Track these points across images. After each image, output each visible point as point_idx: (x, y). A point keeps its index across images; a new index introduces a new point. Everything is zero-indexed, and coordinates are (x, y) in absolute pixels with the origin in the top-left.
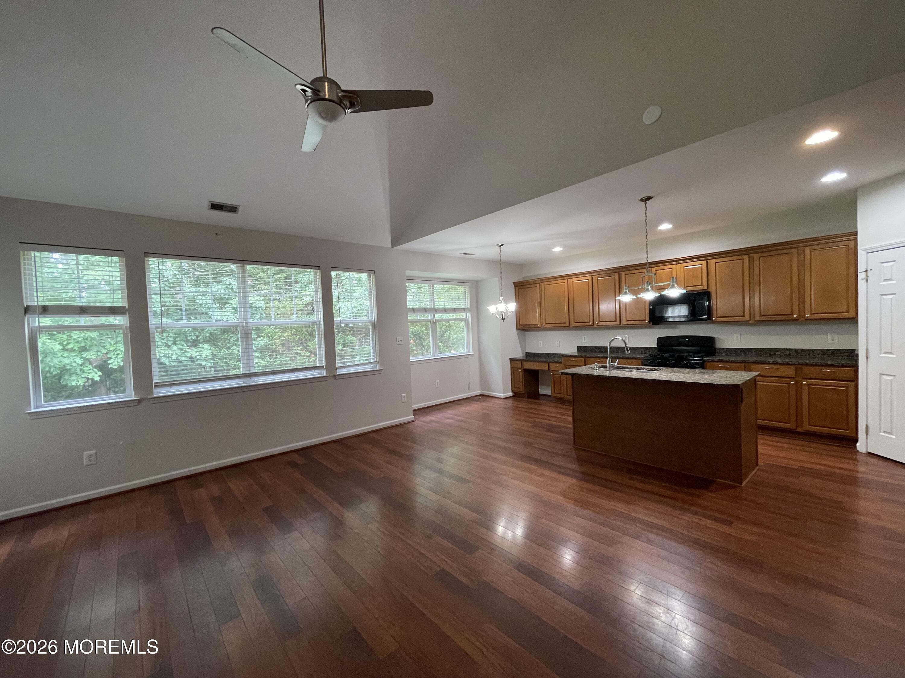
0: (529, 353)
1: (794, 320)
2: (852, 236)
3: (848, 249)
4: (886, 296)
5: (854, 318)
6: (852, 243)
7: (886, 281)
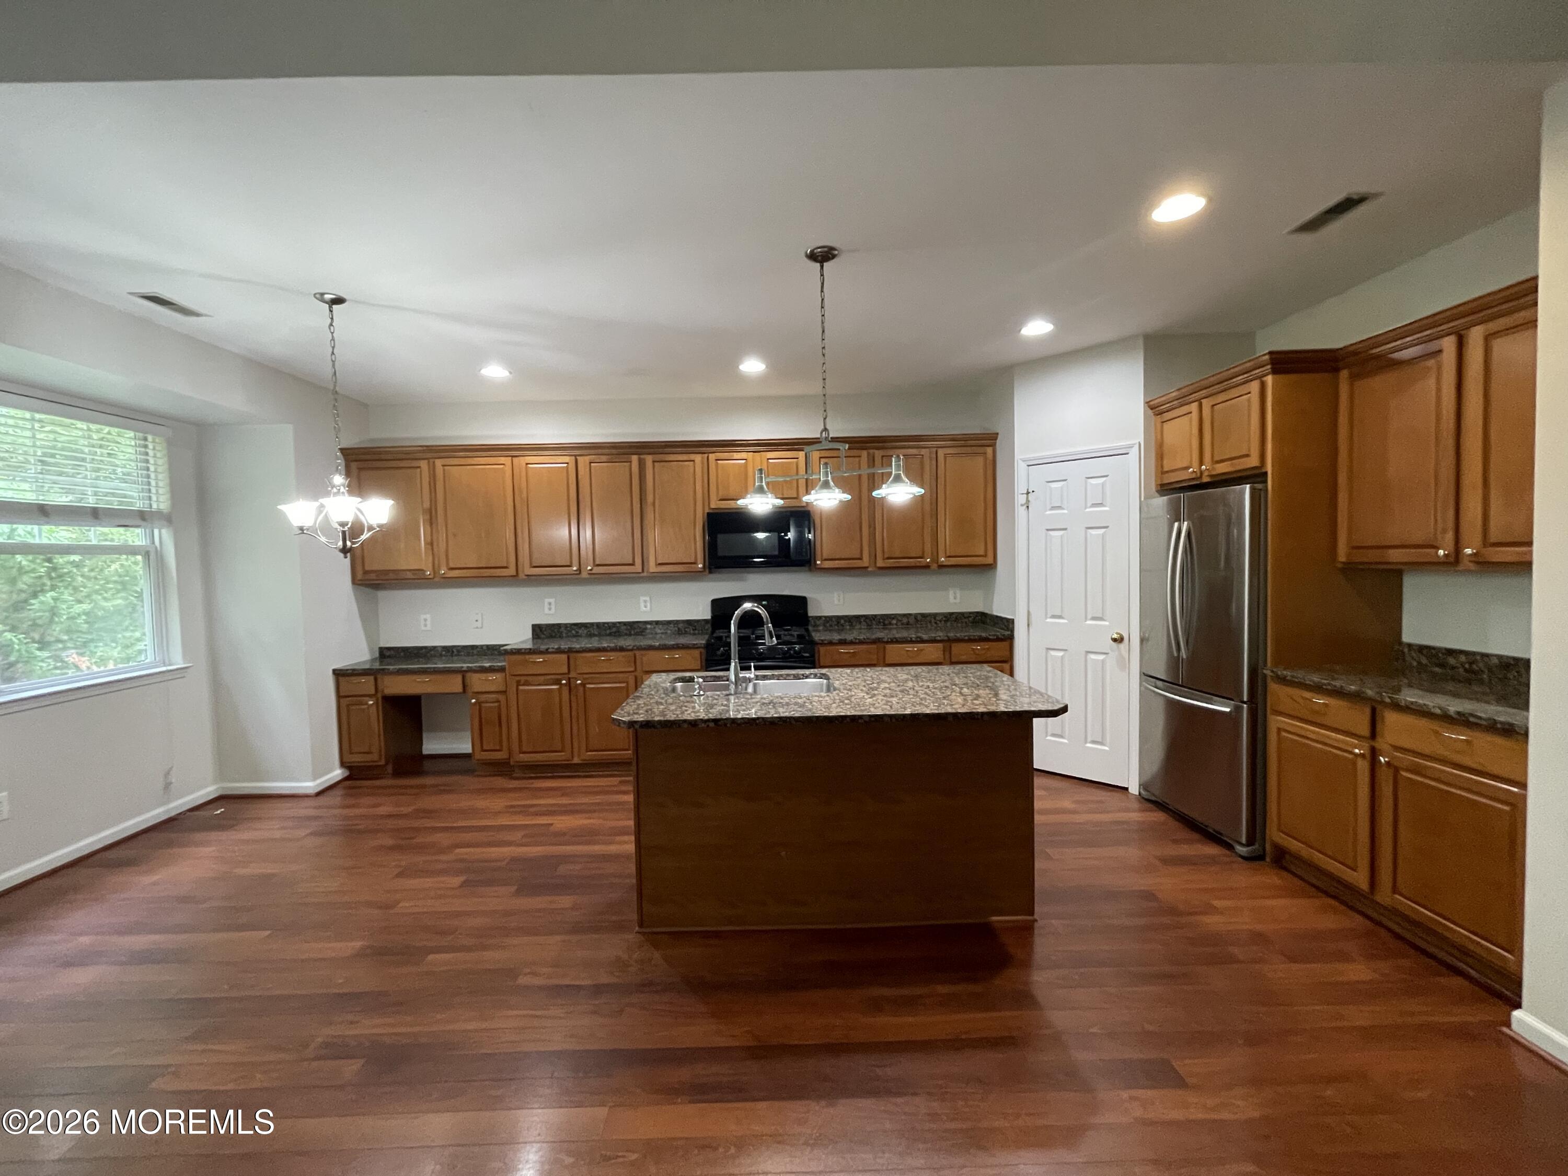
0: (389, 649)
1: (927, 567)
2: (990, 440)
3: (986, 459)
4: (1052, 533)
5: (990, 565)
6: (989, 450)
7: (1053, 508)
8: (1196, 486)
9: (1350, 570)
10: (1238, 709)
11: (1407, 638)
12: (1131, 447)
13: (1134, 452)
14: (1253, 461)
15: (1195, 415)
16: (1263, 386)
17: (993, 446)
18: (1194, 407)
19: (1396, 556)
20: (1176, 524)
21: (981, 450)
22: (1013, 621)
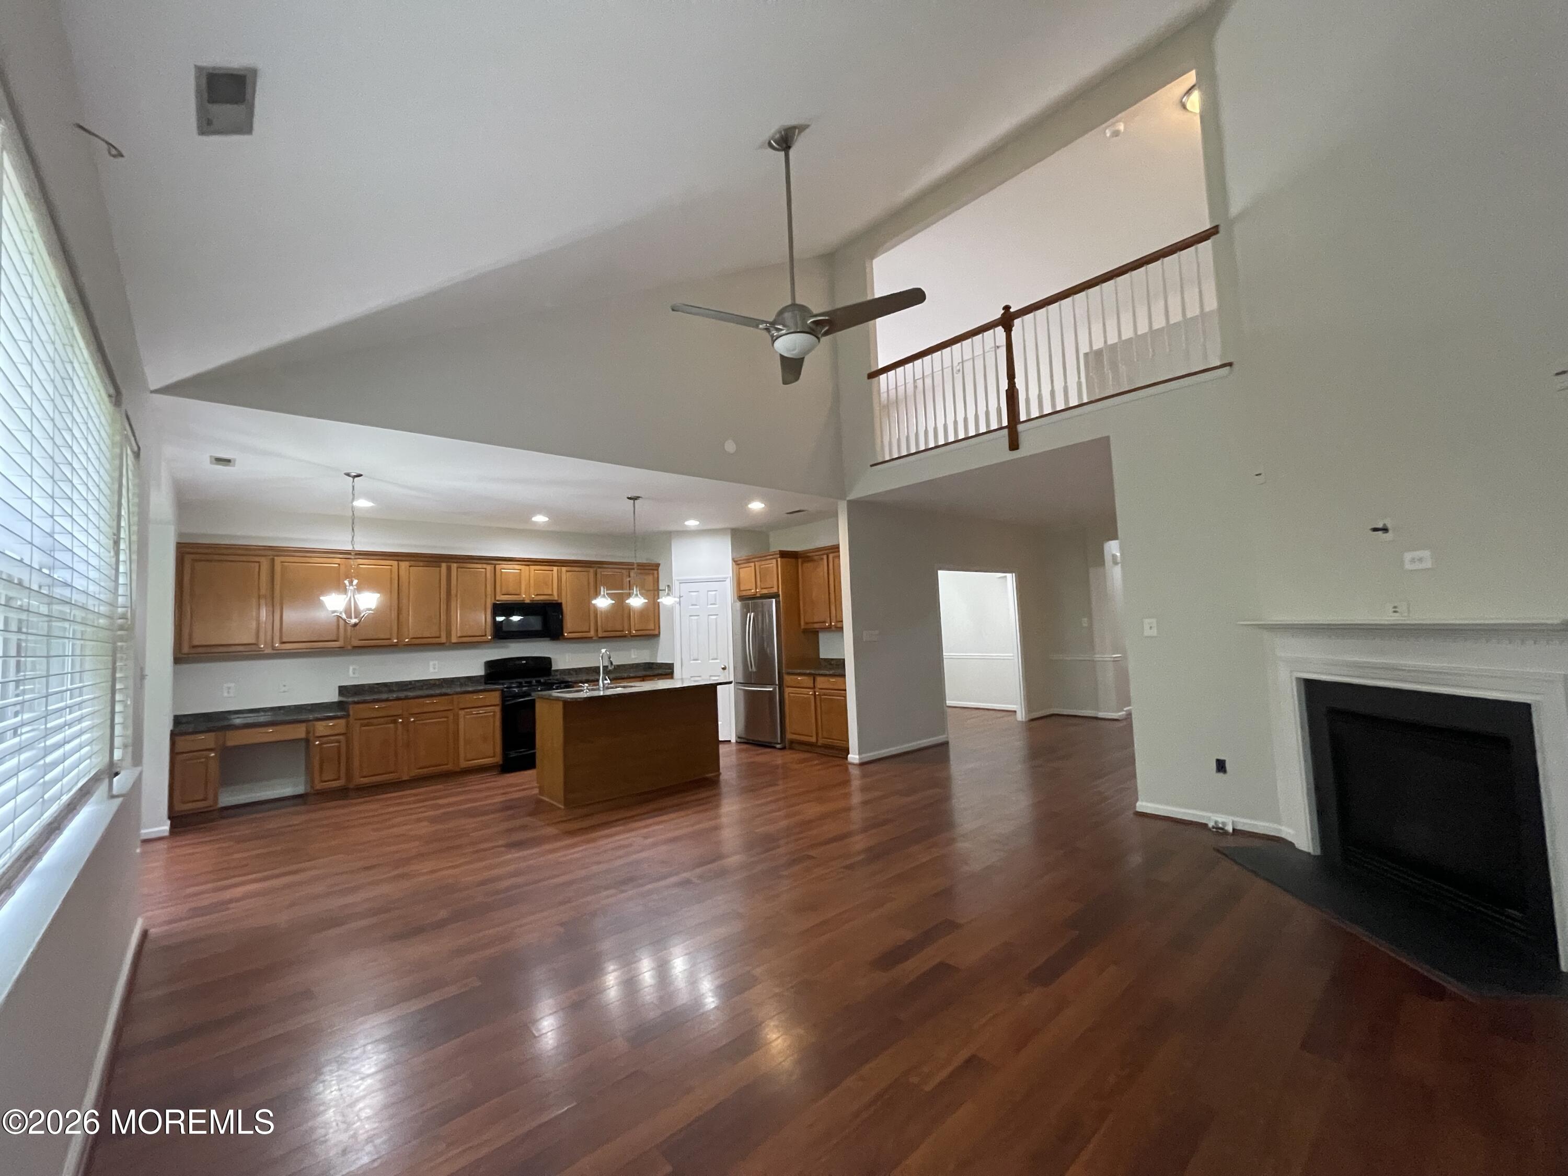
1: (625, 636)
2: (656, 567)
3: (654, 577)
4: (692, 617)
5: (656, 635)
6: (656, 572)
7: (693, 605)
8: (753, 598)
9: (805, 631)
10: (775, 689)
11: (821, 657)
12: (727, 578)
13: (728, 580)
14: (775, 590)
15: (753, 568)
16: (777, 561)
17: (657, 570)
18: (752, 564)
19: (816, 626)
20: (749, 614)
21: (652, 572)
22: (673, 664)
